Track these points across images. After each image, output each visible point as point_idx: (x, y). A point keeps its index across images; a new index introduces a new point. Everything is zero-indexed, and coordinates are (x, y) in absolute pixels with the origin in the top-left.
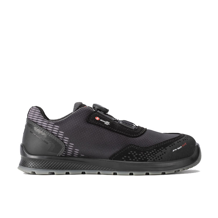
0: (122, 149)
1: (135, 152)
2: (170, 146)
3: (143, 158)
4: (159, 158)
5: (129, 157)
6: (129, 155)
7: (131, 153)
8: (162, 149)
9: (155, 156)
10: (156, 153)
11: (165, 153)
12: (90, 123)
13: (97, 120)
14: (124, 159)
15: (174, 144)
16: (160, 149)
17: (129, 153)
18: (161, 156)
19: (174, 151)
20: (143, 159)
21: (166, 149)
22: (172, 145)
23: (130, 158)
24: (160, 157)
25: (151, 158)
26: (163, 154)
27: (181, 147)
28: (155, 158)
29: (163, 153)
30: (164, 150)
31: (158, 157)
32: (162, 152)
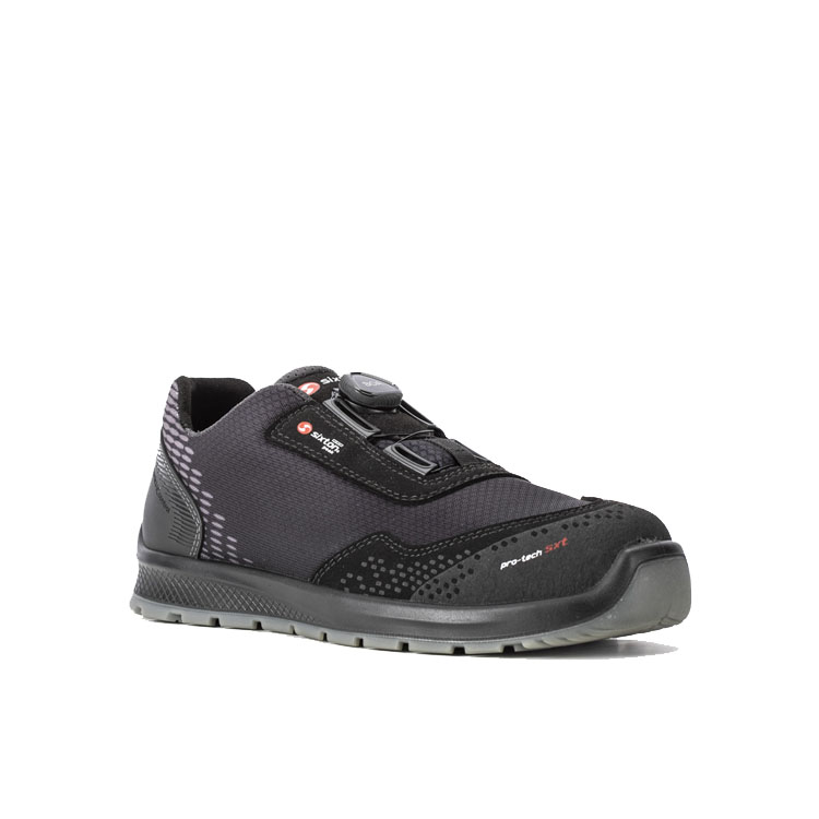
0: (348, 548)
1: (381, 561)
2: (495, 548)
3: (399, 585)
4: (450, 591)
5: (360, 578)
6: (363, 571)
7: (370, 564)
8: (465, 556)
9: (436, 581)
10: (440, 571)
11: (471, 572)
12: (276, 444)
13: (300, 434)
14: (346, 585)
15: (514, 540)
16: (459, 557)
17: (364, 564)
18: (454, 581)
19: (504, 565)
20: (397, 590)
21: (478, 557)
22: (504, 544)
23: (363, 582)
24: (452, 586)
25: (423, 587)
26: (463, 576)
27: (539, 552)
28: (434, 587)
29: (464, 571)
30: (469, 562)
31: (446, 586)
32: (460, 567)
